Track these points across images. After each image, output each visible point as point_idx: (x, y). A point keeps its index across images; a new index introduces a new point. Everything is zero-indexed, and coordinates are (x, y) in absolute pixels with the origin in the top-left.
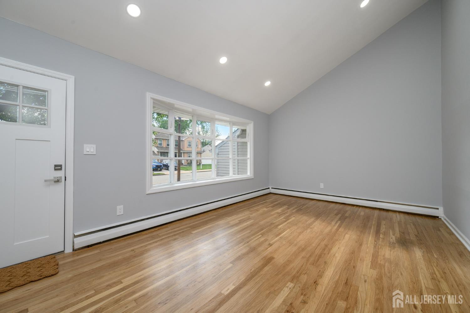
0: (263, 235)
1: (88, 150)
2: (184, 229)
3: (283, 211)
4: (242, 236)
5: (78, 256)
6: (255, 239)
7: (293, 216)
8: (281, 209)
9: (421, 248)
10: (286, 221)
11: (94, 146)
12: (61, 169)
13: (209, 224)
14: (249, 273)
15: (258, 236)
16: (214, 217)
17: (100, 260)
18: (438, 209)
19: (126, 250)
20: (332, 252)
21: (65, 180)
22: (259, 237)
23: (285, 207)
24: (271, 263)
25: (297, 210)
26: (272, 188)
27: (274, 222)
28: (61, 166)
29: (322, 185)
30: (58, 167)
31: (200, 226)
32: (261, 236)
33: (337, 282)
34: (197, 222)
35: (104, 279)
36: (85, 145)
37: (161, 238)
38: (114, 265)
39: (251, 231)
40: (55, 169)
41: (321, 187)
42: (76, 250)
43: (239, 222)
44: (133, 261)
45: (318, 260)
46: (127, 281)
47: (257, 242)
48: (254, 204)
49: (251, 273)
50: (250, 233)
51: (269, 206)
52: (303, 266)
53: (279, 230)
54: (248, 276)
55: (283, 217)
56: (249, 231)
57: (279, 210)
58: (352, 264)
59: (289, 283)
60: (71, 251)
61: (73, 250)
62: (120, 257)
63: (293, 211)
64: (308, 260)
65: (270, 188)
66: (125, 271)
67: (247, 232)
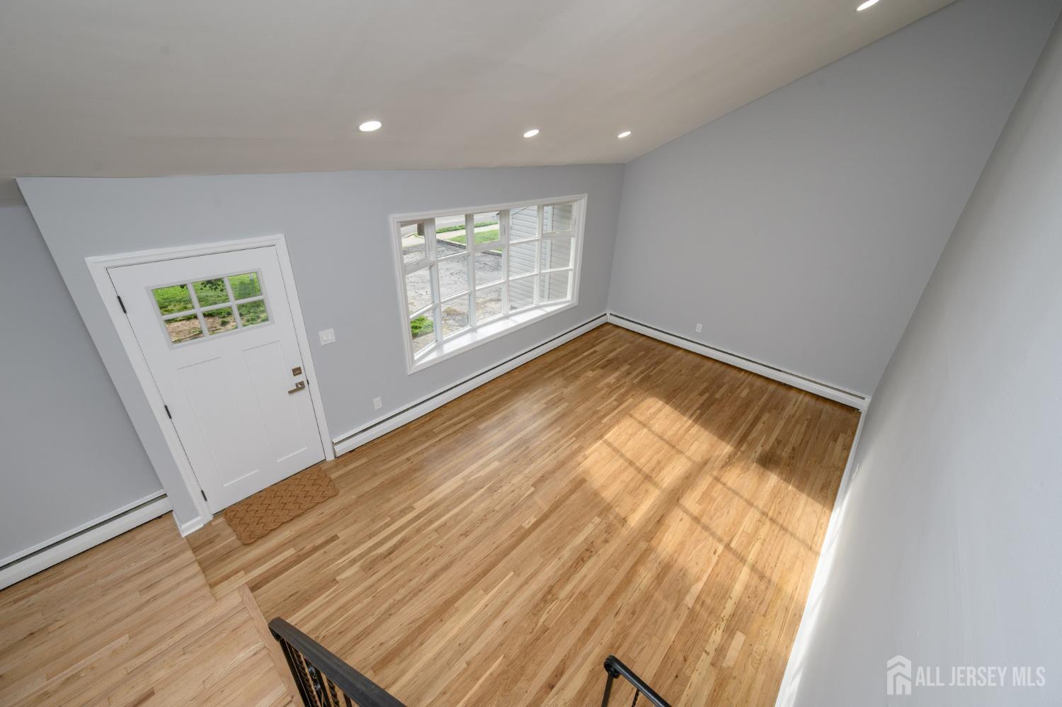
0: (577, 436)
1: (325, 339)
2: (464, 420)
3: (618, 380)
4: (549, 438)
5: (345, 466)
6: (565, 446)
7: (631, 394)
8: (616, 374)
9: (782, 474)
10: (617, 407)
11: (332, 330)
12: (301, 373)
13: (500, 410)
14: (553, 502)
15: (571, 439)
16: (507, 391)
17: (375, 475)
18: (864, 399)
19: (400, 459)
20: (661, 474)
21: (308, 383)
22: (572, 441)
23: (626, 367)
24: (581, 488)
25: (642, 378)
26: (611, 314)
27: (598, 409)
28: (299, 369)
29: (699, 328)
30: (297, 371)
31: (488, 414)
32: (575, 439)
33: (649, 519)
34: (481, 406)
35: (393, 502)
36: (321, 333)
37: (440, 438)
38: (395, 483)
39: (562, 429)
40: (295, 375)
41: (697, 330)
42: (338, 457)
43: (545, 406)
44: (415, 478)
45: (639, 487)
46: (420, 506)
47: (568, 452)
48: (572, 358)
49: (556, 502)
50: (560, 431)
51: (597, 365)
52: (619, 496)
53: (604, 427)
54: (551, 506)
55: (614, 398)
56: (559, 429)
57: (611, 379)
58: (677, 495)
59: (596, 517)
60: (333, 458)
61: (335, 457)
62: (397, 471)
63: (635, 382)
64: (626, 487)
65: (608, 315)
66: (411, 492)
67: (555, 431)
